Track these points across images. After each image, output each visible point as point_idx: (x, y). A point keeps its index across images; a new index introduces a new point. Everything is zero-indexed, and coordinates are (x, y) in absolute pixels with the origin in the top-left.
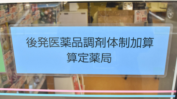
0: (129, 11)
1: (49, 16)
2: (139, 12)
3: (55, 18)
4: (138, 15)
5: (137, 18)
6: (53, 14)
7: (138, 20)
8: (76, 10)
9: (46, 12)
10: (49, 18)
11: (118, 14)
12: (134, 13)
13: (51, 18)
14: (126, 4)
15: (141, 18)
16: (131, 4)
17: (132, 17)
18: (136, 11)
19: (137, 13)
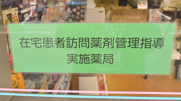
0: (144, 10)
1: (78, 13)
2: (154, 11)
3: (83, 16)
4: (153, 14)
5: (152, 17)
6: (81, 12)
7: (153, 19)
8: (93, 8)
9: (74, 10)
10: (77, 15)
11: (133, 13)
12: (149, 12)
13: (79, 16)
14: (141, 2)
15: (155, 17)
16: (145, 3)
17: (146, 16)
18: (151, 10)
19: (152, 12)
